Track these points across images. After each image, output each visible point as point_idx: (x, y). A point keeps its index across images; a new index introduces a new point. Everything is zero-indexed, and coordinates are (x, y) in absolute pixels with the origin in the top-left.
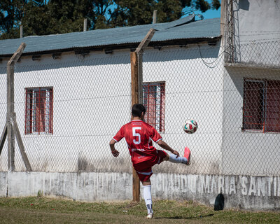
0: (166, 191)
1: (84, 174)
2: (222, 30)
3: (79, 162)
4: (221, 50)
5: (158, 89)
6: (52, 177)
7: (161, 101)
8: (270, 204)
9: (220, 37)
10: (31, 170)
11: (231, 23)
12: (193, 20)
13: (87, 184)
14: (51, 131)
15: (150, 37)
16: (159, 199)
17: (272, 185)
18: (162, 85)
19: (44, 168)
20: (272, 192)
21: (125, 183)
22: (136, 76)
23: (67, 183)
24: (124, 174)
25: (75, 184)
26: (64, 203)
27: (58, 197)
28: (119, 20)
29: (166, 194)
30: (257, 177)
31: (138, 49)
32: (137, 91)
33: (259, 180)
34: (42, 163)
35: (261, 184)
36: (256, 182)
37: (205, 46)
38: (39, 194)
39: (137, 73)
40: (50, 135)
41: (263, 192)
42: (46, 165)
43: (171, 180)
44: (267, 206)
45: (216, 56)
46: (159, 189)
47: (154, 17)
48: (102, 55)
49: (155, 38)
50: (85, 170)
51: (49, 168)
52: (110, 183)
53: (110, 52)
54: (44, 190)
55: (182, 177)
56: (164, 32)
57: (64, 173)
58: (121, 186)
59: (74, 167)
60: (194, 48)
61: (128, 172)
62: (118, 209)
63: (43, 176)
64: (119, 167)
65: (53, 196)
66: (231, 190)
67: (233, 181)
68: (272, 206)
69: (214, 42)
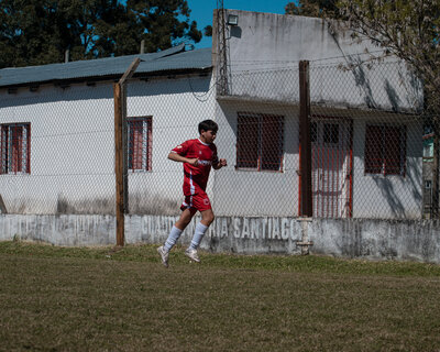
0: (152, 233)
1: (63, 217)
2: (215, 61)
3: (59, 205)
4: (213, 82)
5: (145, 125)
6: (29, 220)
7: (148, 139)
8: (264, 246)
9: (212, 68)
10: (6, 213)
11: (224, 52)
12: (183, 50)
13: (67, 227)
14: (28, 171)
15: (134, 67)
16: (145, 243)
17: (267, 227)
18: (149, 120)
19: (21, 210)
20: (267, 234)
21: (108, 226)
22: (120, 109)
23: (45, 226)
24: (107, 217)
25: (53, 227)
26: (41, 247)
27: (35, 242)
29: (152, 238)
30: (251, 218)
31: (122, 80)
32: (120, 125)
33: (253, 221)
34: (18, 205)
35: (255, 226)
36: (250, 223)
37: (195, 78)
38: (15, 238)
40: (26, 177)
41: (257, 234)
42: (22, 208)
43: (158, 223)
44: (262, 249)
45: (206, 89)
46: (145, 232)
47: (142, 48)
48: (84, 87)
49: (141, 68)
50: (65, 213)
51: (26, 211)
52: (92, 226)
53: (91, 86)
54: (20, 234)
55: (170, 219)
56: (151, 62)
57: (42, 215)
58: (103, 230)
59: (53, 209)
60: (183, 80)
61: (110, 214)
62: (100, 254)
63: (20, 218)
64: (102, 209)
65: (30, 240)
66: (223, 232)
67: (225, 223)
68: (266, 249)
69: (205, 73)
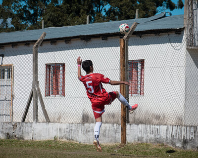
0: (145, 136)
1: (86, 125)
2: (185, 24)
3: (83, 116)
4: (184, 37)
5: (139, 65)
6: (64, 126)
7: (141, 74)
9: (184, 28)
10: (49, 122)
11: (191, 18)
12: (165, 16)
13: (89, 132)
14: (64, 94)
15: (133, 28)
16: (140, 142)
18: (142, 62)
19: (59, 120)
21: (116, 131)
22: (124, 55)
23: (75, 131)
24: (115, 125)
25: (80, 131)
26: (72, 144)
27: (68, 141)
28: (112, 16)
29: (144, 139)
31: (125, 37)
32: (124, 66)
34: (57, 116)
37: (173, 35)
38: (55, 138)
39: (124, 54)
40: (63, 97)
42: (60, 118)
43: (148, 129)
45: (180, 41)
46: (140, 136)
47: (137, 14)
48: (100, 40)
49: (138, 29)
50: (87, 122)
51: (62, 120)
52: (105, 131)
53: (105, 39)
54: (58, 135)
55: (156, 127)
56: (144, 24)
57: (72, 123)
58: (112, 133)
59: (80, 120)
60: (165, 36)
61: (117, 123)
62: (110, 149)
63: (58, 125)
64: (111, 120)
65: (64, 140)
66: (191, 136)
67: (192, 130)
69: (179, 32)
